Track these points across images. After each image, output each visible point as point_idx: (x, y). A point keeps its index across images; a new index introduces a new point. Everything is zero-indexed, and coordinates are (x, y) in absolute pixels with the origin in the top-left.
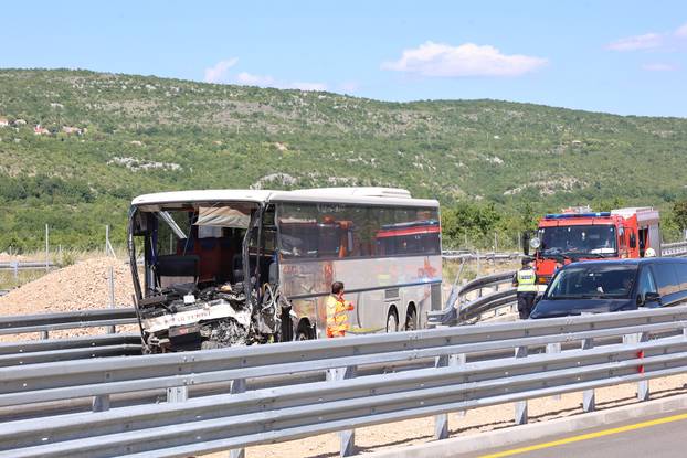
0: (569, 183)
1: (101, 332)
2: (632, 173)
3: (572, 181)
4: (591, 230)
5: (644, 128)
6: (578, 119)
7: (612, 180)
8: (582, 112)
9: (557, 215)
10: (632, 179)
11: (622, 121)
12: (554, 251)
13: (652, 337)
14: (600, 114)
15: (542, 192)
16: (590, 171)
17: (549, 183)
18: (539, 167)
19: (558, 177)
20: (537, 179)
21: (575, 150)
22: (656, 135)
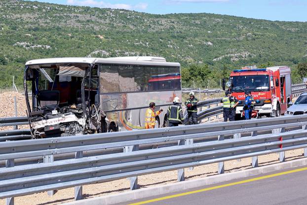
1: (11, 129)
2: (277, 49)
3: (247, 54)
4: (256, 77)
5: (283, 27)
6: (250, 23)
7: (267, 53)
8: (252, 19)
9: (239, 70)
10: (277, 52)
11: (272, 24)
12: (238, 88)
13: (287, 130)
14: (261, 21)
15: (232, 59)
16: (256, 49)
17: (236, 55)
18: (231, 47)
19: (240, 52)
20: (229, 53)
21: (249, 38)
22: (289, 31)
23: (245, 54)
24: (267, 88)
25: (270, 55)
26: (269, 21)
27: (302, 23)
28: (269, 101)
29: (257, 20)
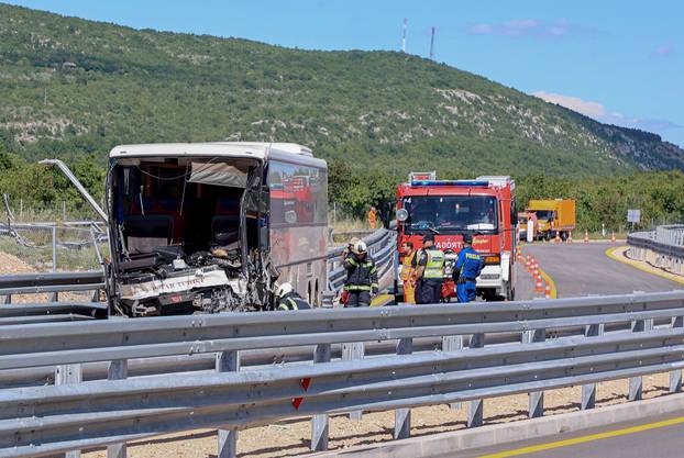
0: (59, 126)
2: (150, 115)
3: (63, 123)
4: (466, 201)
5: (167, 49)
6: (72, 30)
7: (123, 124)
8: (76, 19)
10: (150, 123)
11: (136, 37)
12: (424, 225)
14: (104, 25)
15: (17, 139)
16: (90, 109)
17: (29, 125)
18: (14, 101)
19: (42, 117)
20: (11, 118)
21: (67, 77)
22: (185, 61)
23: (58, 125)
24: (491, 227)
25: (132, 129)
26: (127, 28)
27: (221, 39)
28: (496, 259)
29: (91, 25)
